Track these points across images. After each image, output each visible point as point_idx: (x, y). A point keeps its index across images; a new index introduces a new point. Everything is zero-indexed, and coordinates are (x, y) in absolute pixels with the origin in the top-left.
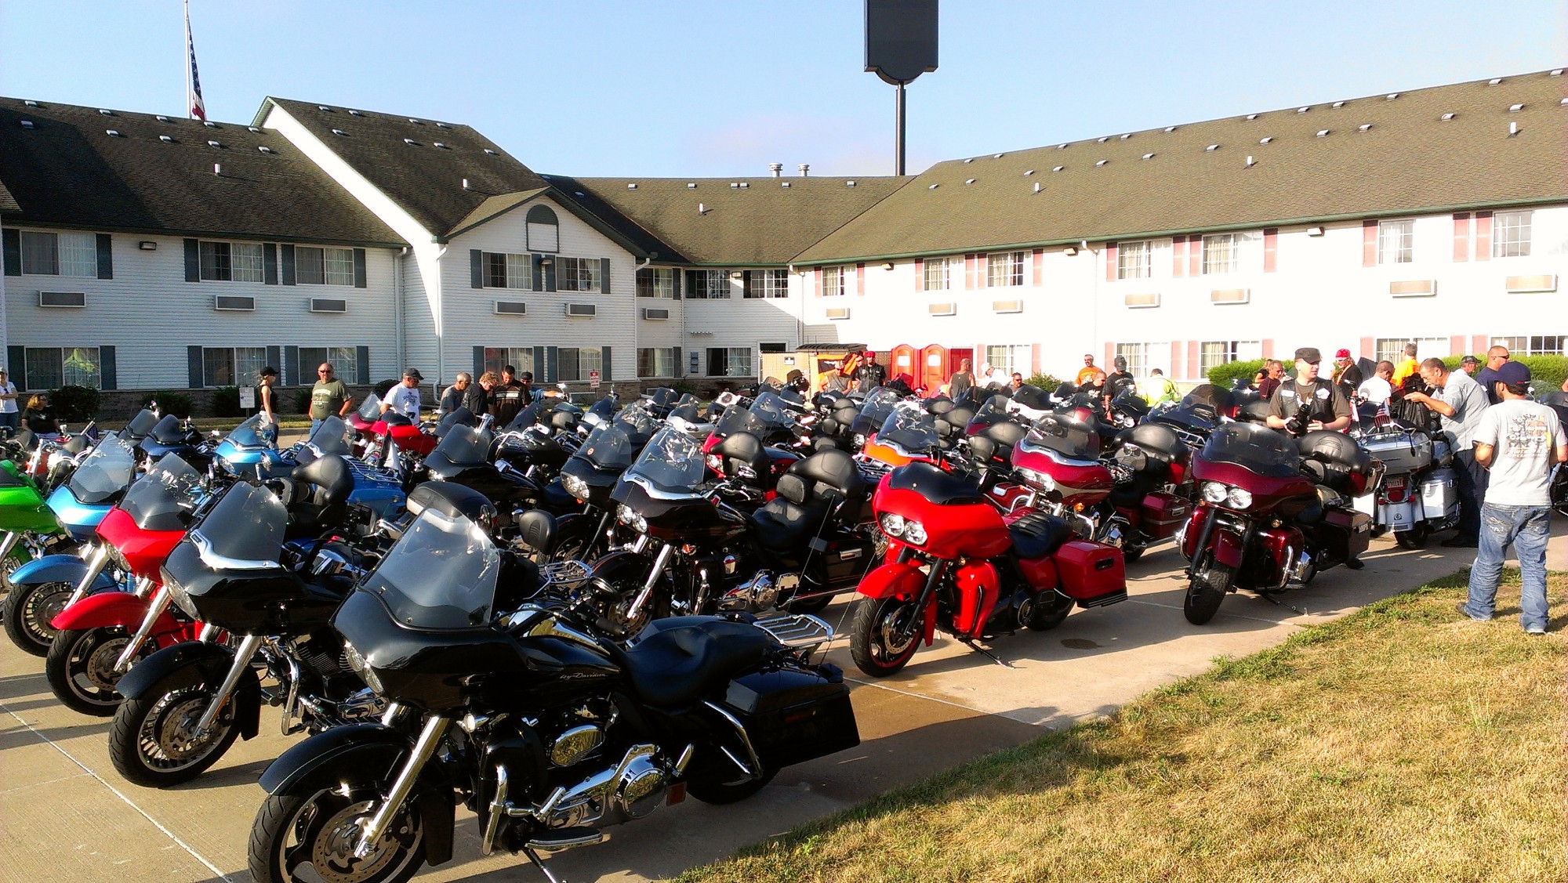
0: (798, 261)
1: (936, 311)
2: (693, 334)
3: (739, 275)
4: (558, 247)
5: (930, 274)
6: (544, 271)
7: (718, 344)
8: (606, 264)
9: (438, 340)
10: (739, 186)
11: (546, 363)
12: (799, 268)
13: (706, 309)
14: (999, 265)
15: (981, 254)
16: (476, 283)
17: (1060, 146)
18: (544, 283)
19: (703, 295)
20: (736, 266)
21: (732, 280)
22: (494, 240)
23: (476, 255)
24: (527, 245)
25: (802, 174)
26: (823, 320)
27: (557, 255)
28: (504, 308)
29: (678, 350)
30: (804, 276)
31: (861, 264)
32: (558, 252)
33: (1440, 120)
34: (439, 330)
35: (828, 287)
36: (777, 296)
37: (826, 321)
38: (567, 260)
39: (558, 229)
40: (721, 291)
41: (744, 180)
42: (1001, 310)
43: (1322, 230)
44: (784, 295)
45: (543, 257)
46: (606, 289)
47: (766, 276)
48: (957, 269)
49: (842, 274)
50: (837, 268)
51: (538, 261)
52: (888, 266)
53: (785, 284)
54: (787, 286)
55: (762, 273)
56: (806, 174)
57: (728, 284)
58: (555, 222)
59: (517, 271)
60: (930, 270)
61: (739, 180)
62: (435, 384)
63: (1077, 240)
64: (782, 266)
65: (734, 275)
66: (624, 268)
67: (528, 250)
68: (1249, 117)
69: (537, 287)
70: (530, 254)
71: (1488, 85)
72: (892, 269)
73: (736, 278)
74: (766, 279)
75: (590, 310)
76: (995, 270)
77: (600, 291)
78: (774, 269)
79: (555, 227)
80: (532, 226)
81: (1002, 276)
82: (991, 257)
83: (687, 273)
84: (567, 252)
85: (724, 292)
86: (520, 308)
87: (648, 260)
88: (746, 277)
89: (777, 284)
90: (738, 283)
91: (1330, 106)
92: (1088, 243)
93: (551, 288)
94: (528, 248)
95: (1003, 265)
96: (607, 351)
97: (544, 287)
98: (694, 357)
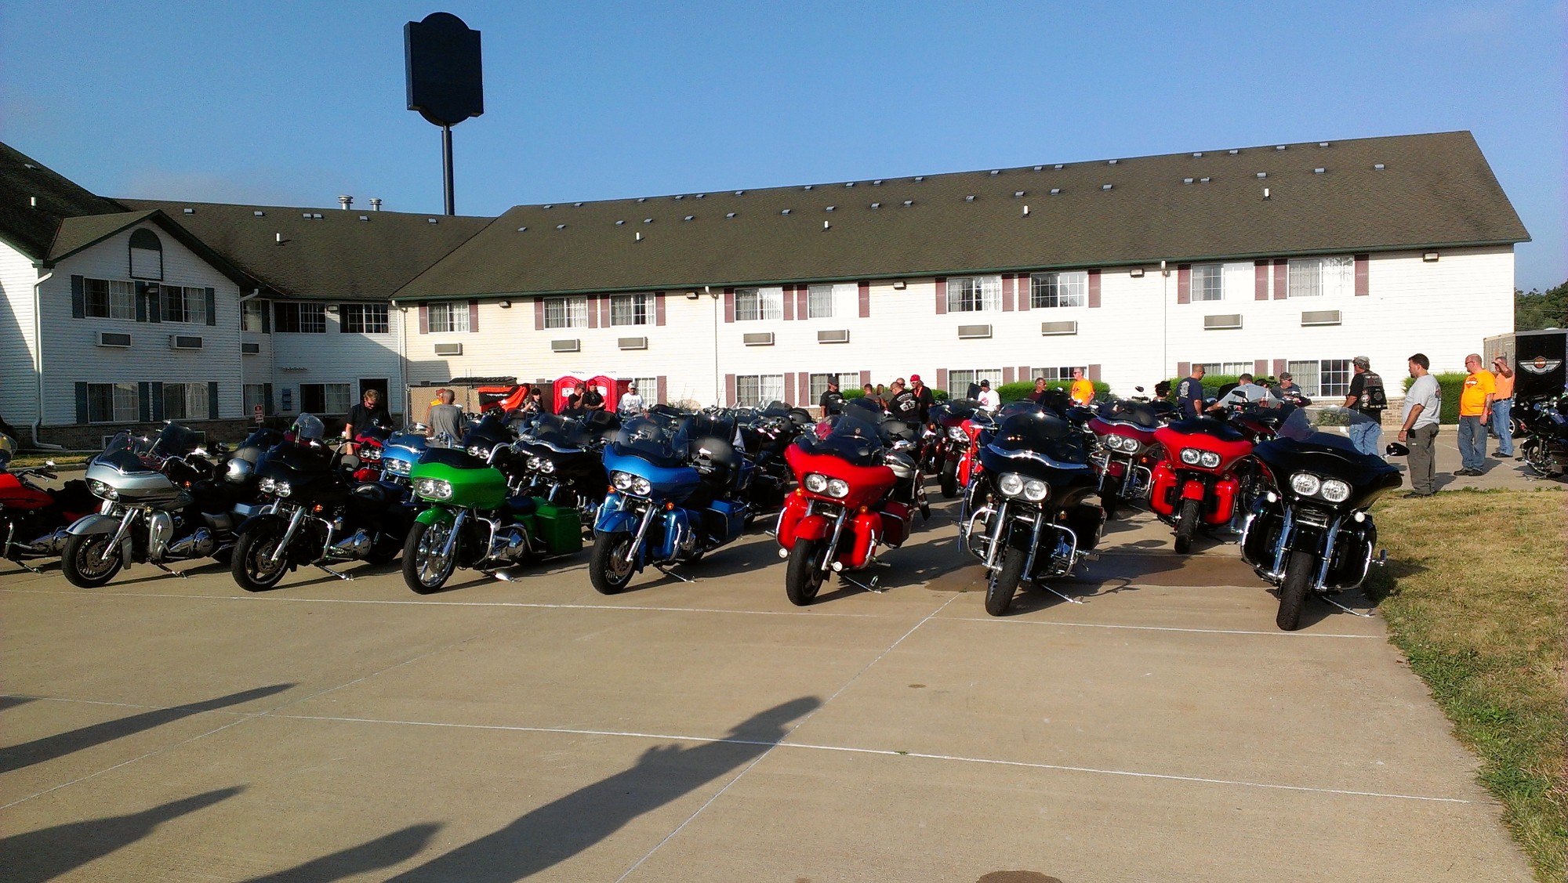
0: (403, 295)
1: (559, 347)
2: (286, 370)
3: (335, 308)
4: (162, 275)
5: (549, 312)
6: (147, 301)
7: (313, 379)
8: (210, 292)
9: (36, 377)
10: (312, 216)
11: (151, 400)
12: (404, 304)
13: (301, 346)
14: (621, 305)
15: (604, 296)
16: (78, 312)
17: (640, 200)
18: (148, 314)
19: (294, 329)
20: (331, 301)
21: (328, 315)
22: (94, 267)
23: (76, 280)
24: (131, 272)
25: (375, 208)
26: (432, 356)
27: (161, 283)
28: (108, 339)
29: (268, 388)
30: (406, 311)
31: (474, 302)
32: (162, 280)
33: (965, 200)
34: (38, 365)
35: (435, 323)
36: (377, 331)
37: (435, 357)
38: (170, 288)
39: (161, 255)
40: (315, 325)
41: (317, 211)
42: (625, 344)
43: (905, 284)
44: (385, 330)
45: (147, 284)
46: (211, 320)
47: (364, 310)
48: (579, 310)
49: (450, 311)
50: (446, 305)
51: (142, 289)
52: (505, 304)
53: (385, 319)
54: (387, 322)
55: (360, 309)
56: (378, 208)
57: (323, 318)
58: (158, 247)
59: (118, 299)
60: (549, 308)
61: (311, 211)
62: (34, 425)
63: (700, 286)
64: (382, 301)
65: (330, 308)
66: (228, 298)
67: (131, 277)
69: (141, 317)
70: (133, 281)
71: (990, 174)
72: (509, 306)
73: (332, 312)
74: (364, 314)
75: (196, 343)
76: (618, 311)
77: (204, 323)
78: (372, 304)
79: (158, 253)
80: (133, 250)
81: (625, 316)
82: (612, 298)
83: (276, 305)
84: (170, 281)
85: (320, 326)
86: (124, 340)
87: (257, 290)
88: (342, 311)
89: (377, 318)
90: (333, 317)
91: (871, 183)
92: (710, 288)
93: (155, 318)
94: (131, 275)
95: (625, 305)
96: (213, 388)
97: (148, 317)
98: (287, 394)
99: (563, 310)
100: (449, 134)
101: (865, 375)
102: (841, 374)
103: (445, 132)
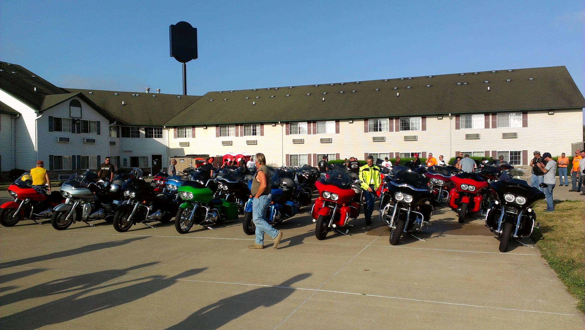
0: (168, 124)
1: (225, 143)
2: (125, 151)
3: (143, 129)
4: (81, 116)
5: (221, 131)
6: (76, 126)
7: (135, 155)
8: (98, 123)
9: (35, 153)
10: (135, 95)
11: (76, 162)
12: (168, 127)
13: (131, 142)
14: (247, 128)
15: (241, 125)
16: (51, 130)
17: (255, 90)
18: (76, 130)
19: (128, 136)
20: (142, 126)
21: (141, 131)
22: (57, 113)
23: (50, 118)
24: (70, 115)
25: (158, 92)
26: (178, 147)
27: (81, 119)
28: (62, 139)
29: (118, 158)
30: (169, 130)
31: (194, 127)
32: (81, 118)
33: (375, 90)
34: (36, 148)
35: (179, 134)
36: (159, 137)
38: (84, 121)
39: (81, 109)
40: (136, 135)
41: (137, 93)
42: (249, 143)
43: (353, 121)
44: (161, 137)
45: (76, 120)
46: (99, 133)
47: (154, 130)
48: (232, 130)
49: (185, 130)
50: (184, 128)
51: (74, 121)
52: (205, 128)
53: (161, 133)
55: (152, 129)
56: (159, 93)
57: (139, 132)
58: (80, 106)
59: (65, 125)
60: (221, 129)
61: (135, 93)
63: (277, 121)
64: (160, 126)
66: (105, 125)
67: (70, 117)
68: (316, 85)
69: (73, 132)
70: (70, 118)
71: (384, 81)
72: (207, 129)
73: (142, 130)
74: (154, 131)
75: (93, 141)
76: (246, 130)
77: (96, 134)
78: (157, 127)
80: (71, 107)
81: (249, 132)
82: (244, 126)
83: (122, 128)
84: (84, 118)
85: (138, 135)
86: (67, 140)
87: (115, 122)
88: (146, 130)
89: (158, 133)
90: (143, 132)
91: (340, 84)
92: (280, 122)
93: (79, 132)
95: (249, 128)
96: (99, 157)
97: (76, 132)
98: (125, 160)
99: (226, 130)
100: (185, 66)
101: (338, 155)
102: (329, 154)
103: (183, 65)
